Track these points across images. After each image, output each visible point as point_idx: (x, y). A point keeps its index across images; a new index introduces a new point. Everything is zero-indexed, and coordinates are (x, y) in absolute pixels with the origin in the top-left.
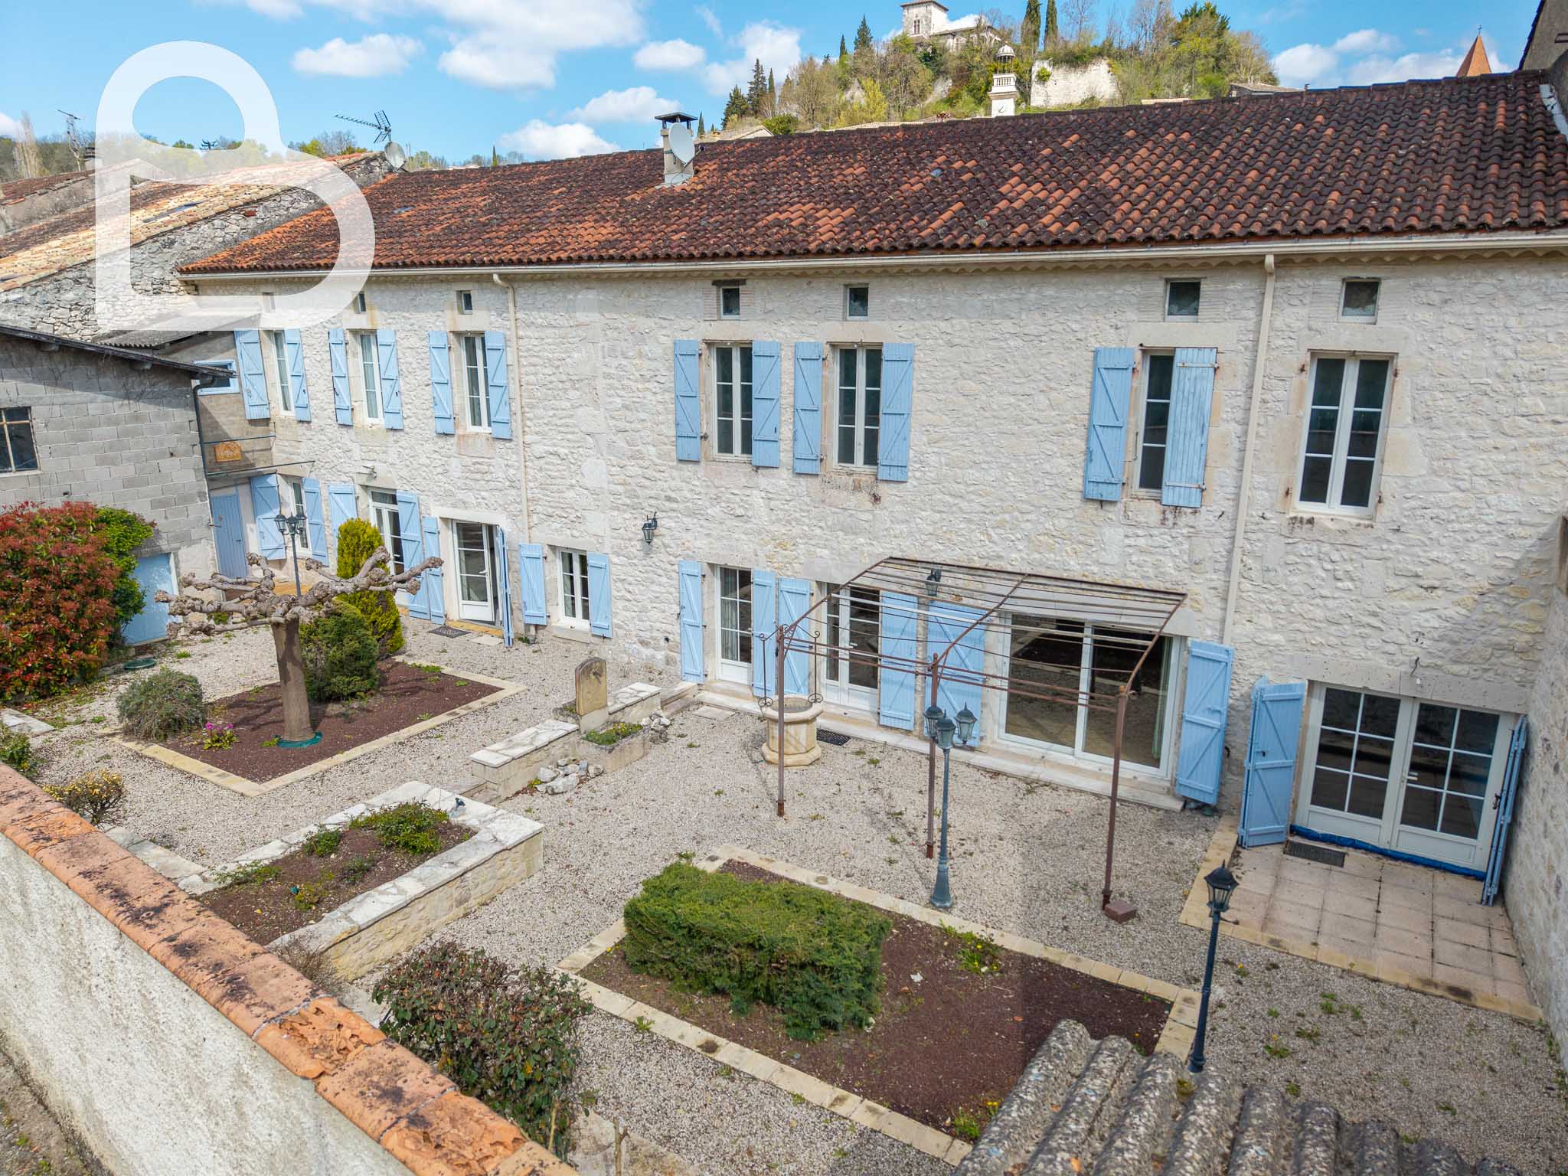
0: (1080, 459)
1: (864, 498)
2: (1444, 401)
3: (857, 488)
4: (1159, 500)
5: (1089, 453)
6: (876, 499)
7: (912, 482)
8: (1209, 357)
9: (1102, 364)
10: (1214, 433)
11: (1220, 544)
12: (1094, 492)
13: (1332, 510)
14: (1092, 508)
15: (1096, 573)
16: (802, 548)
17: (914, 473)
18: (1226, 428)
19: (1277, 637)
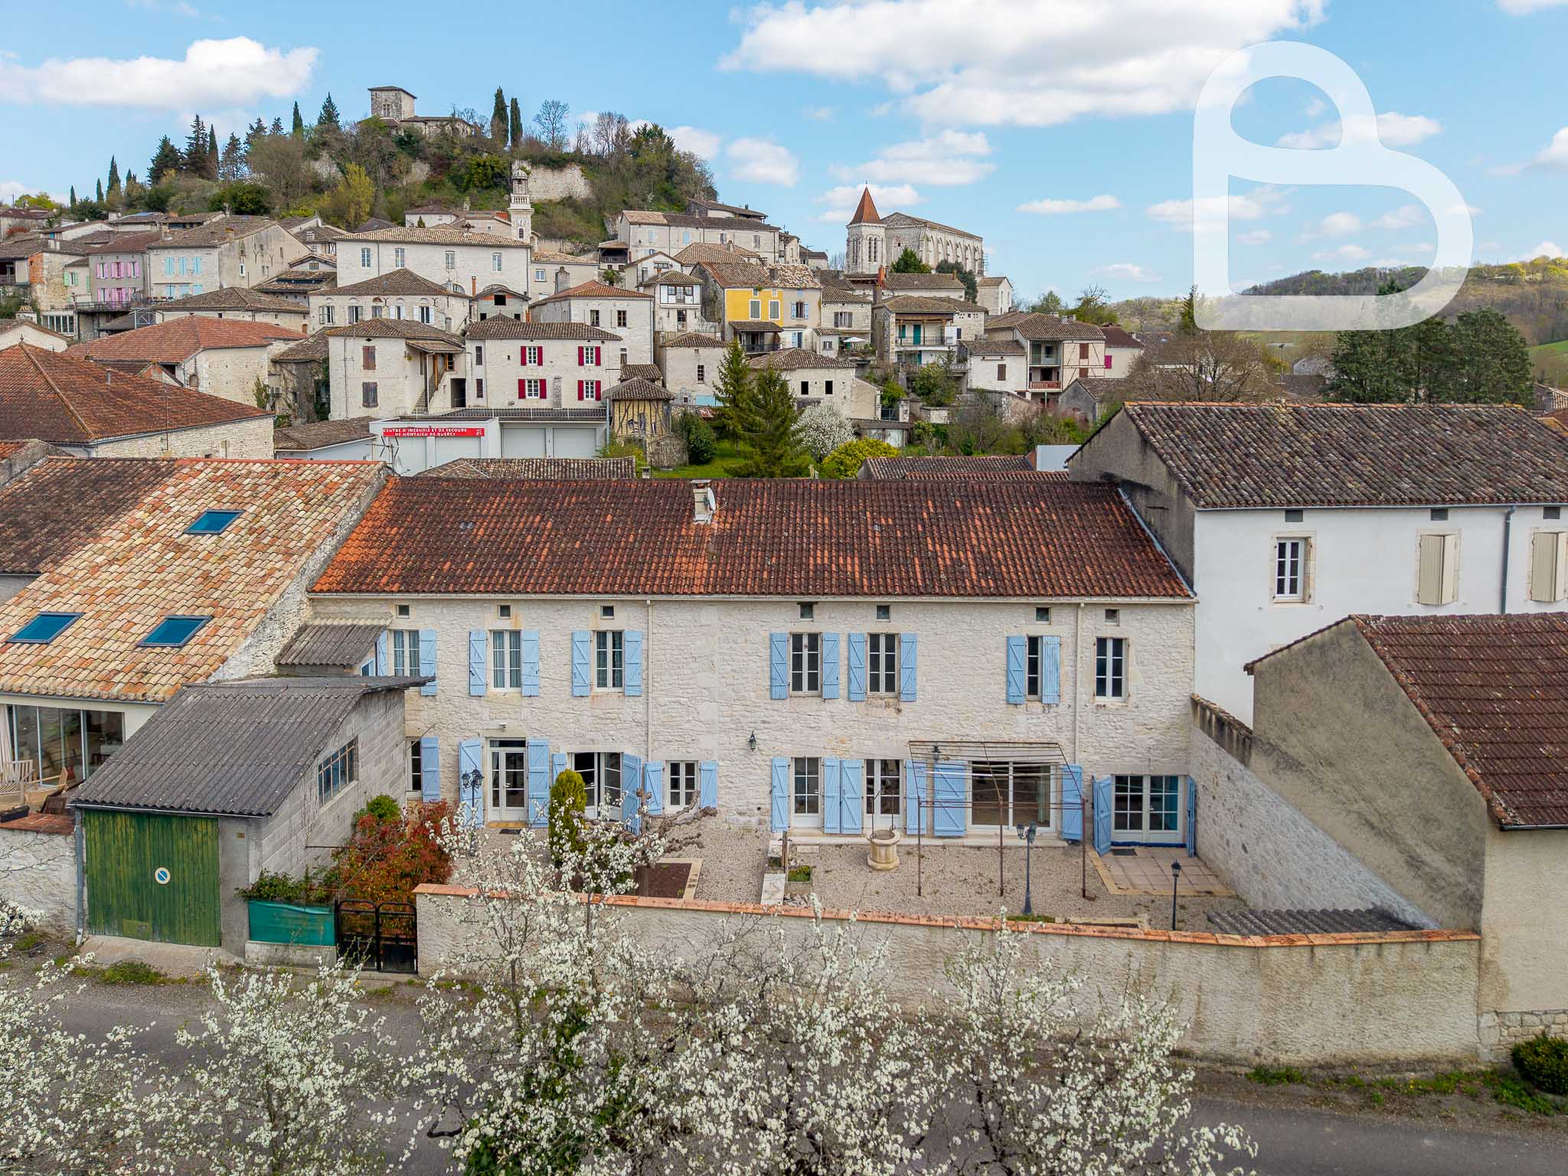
0: (1004, 686)
1: (892, 711)
2: (1147, 655)
3: (888, 706)
4: (1041, 701)
5: (1008, 683)
6: (899, 711)
7: (919, 701)
8: (1057, 640)
9: (1012, 642)
10: (1062, 671)
11: (1069, 719)
12: (1012, 700)
13: (1109, 699)
14: (1011, 707)
15: (1015, 737)
16: (855, 741)
17: (920, 695)
18: (1066, 669)
19: (1096, 757)
